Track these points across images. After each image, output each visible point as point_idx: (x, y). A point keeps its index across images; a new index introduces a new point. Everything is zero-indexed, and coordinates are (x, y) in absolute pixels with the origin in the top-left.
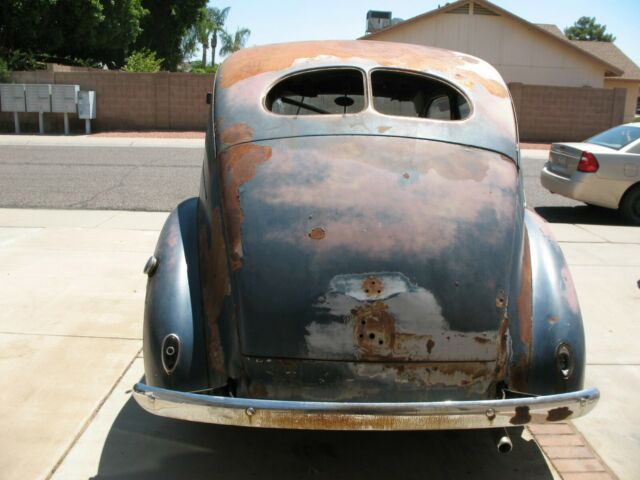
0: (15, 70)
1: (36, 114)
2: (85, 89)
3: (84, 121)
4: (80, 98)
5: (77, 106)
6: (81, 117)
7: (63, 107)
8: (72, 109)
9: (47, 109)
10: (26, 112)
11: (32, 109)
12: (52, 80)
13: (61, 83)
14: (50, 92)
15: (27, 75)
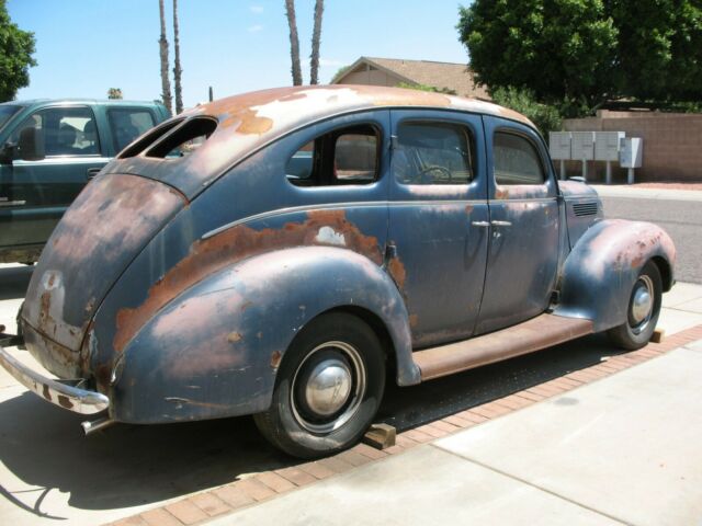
0: (567, 118)
1: (580, 162)
2: (629, 135)
3: (626, 170)
4: (623, 145)
5: (619, 153)
6: (623, 165)
7: (606, 156)
8: (614, 158)
9: (590, 157)
10: (571, 161)
11: (575, 157)
12: (600, 127)
13: (609, 130)
14: (594, 140)
15: (578, 122)
